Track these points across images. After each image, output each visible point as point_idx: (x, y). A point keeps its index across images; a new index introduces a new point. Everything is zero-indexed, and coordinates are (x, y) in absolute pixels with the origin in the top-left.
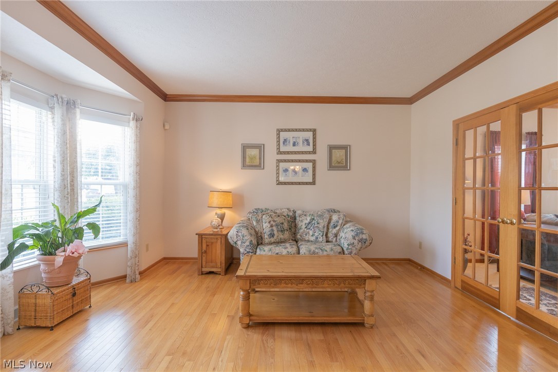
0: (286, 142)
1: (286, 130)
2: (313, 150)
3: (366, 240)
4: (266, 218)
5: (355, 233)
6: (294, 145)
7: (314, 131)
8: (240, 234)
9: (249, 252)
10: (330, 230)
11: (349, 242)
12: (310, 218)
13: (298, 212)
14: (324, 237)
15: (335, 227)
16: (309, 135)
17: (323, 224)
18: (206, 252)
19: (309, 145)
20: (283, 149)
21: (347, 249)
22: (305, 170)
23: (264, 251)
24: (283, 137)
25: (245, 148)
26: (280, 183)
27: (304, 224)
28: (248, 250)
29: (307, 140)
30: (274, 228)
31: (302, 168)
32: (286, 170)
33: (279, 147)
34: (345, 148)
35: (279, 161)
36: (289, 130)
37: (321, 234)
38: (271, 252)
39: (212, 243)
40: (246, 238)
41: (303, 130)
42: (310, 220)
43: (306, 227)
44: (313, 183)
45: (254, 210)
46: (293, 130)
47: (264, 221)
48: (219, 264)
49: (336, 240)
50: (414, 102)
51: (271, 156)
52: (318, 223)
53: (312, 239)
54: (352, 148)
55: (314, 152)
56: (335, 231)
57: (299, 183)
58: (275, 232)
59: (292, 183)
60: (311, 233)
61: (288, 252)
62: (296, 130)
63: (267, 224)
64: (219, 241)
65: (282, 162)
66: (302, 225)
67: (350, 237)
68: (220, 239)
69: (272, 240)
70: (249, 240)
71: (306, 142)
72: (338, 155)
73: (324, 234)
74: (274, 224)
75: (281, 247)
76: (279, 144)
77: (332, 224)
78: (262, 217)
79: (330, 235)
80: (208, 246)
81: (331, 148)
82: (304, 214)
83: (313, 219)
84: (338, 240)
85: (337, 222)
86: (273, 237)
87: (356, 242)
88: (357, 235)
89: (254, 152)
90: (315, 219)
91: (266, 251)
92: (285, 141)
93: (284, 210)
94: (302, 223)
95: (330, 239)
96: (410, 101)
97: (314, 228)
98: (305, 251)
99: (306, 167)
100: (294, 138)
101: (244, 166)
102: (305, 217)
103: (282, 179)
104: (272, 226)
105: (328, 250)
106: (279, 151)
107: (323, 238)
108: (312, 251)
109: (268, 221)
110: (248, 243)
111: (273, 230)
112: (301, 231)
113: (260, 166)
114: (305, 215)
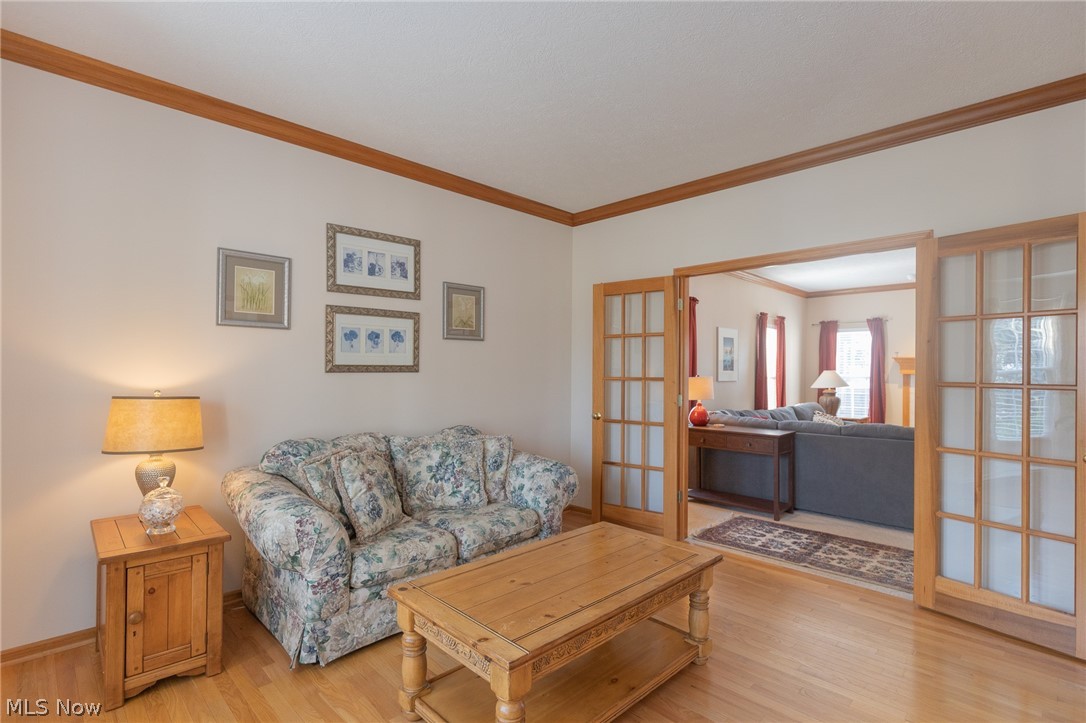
0: (352, 262)
1: (351, 232)
2: (416, 289)
3: (574, 485)
4: (352, 468)
5: (558, 476)
6: (372, 271)
7: (417, 245)
8: (308, 528)
9: (338, 575)
10: (489, 475)
11: (548, 496)
12: (440, 452)
13: (397, 442)
14: (483, 492)
15: (498, 468)
16: (406, 253)
17: (473, 465)
18: (143, 616)
19: (406, 277)
20: (343, 278)
21: (547, 511)
22: (397, 336)
23: (380, 560)
24: (345, 249)
25: (230, 261)
26: (333, 368)
27: (423, 468)
28: (333, 571)
29: (402, 265)
30: (376, 491)
31: (390, 330)
32: (351, 335)
33: (335, 272)
34: (476, 292)
35: (333, 310)
36: (360, 233)
37: (476, 487)
38: (397, 559)
39: (170, 579)
40: (328, 536)
41: (394, 239)
42: (441, 457)
43: (434, 475)
44: (414, 368)
45: (285, 448)
46: (369, 235)
47: (347, 476)
48: (198, 644)
49: (506, 495)
50: (582, 223)
51: (309, 296)
52: (462, 463)
53: (454, 501)
54: (488, 292)
55: (416, 295)
56: (499, 475)
57: (385, 369)
58: (382, 502)
59: (367, 369)
60: (448, 488)
61: (438, 547)
62: (377, 236)
63: (358, 483)
64: (199, 567)
65: (342, 312)
66: (419, 474)
67: (551, 485)
68: (203, 558)
69: (379, 524)
70: (336, 540)
71: (398, 270)
72: (464, 305)
73: (482, 487)
74: (373, 479)
75: (417, 540)
76: (334, 265)
77: (490, 461)
78: (339, 467)
79: (491, 486)
80: (152, 591)
81: (451, 289)
82: (416, 444)
83: (448, 454)
84: (509, 495)
85: (500, 455)
86: (380, 517)
87: (560, 492)
88: (561, 478)
89: (263, 278)
90: (452, 453)
91: (384, 559)
92: (349, 260)
93: (365, 439)
94: (421, 468)
95: (493, 495)
96: (574, 220)
97: (453, 475)
98: (473, 536)
99: (399, 329)
100: (371, 255)
101: (228, 316)
102: (425, 452)
103: (341, 359)
104: (370, 488)
105: (516, 522)
106: (334, 283)
107: (480, 495)
108: (488, 531)
109: (357, 474)
110: (333, 550)
111: (374, 498)
112: (421, 487)
113: (275, 320)
114: (425, 447)
